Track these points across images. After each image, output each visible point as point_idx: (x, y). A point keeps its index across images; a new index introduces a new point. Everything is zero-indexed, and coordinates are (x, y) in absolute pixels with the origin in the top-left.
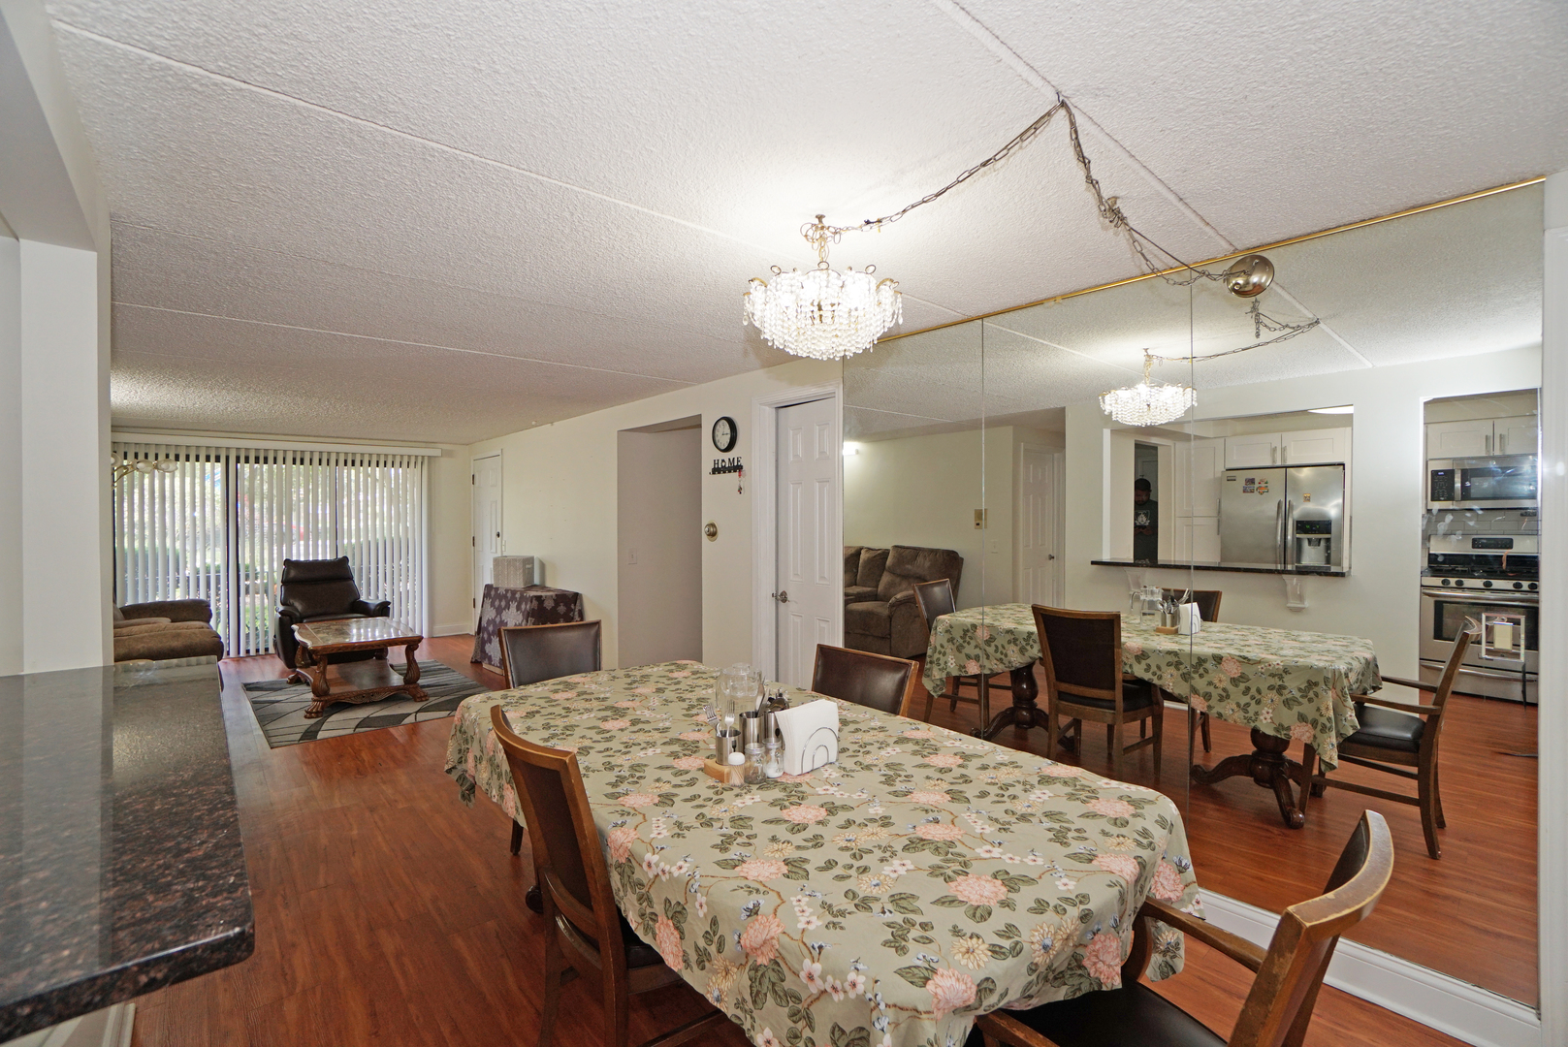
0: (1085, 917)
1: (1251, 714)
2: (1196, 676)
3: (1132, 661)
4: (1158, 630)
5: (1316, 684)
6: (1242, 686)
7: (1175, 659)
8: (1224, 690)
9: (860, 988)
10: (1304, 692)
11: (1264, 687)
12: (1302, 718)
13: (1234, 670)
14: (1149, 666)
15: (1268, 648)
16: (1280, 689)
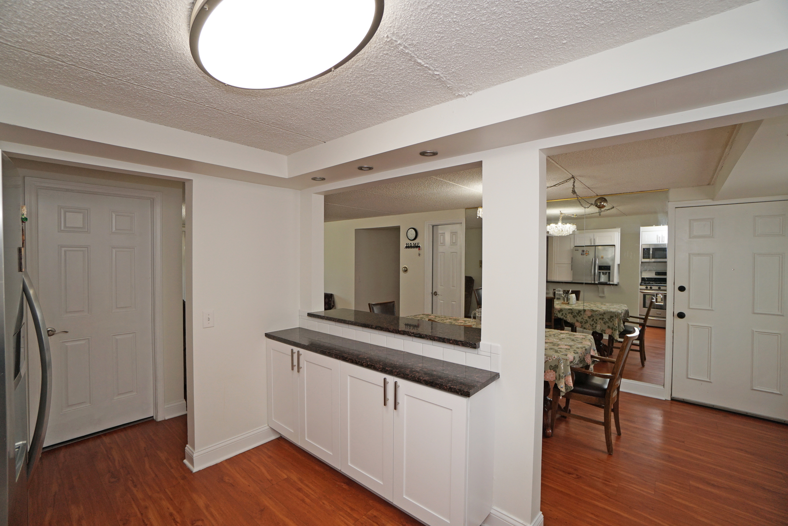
0: (586, 350)
1: (594, 327)
2: (578, 316)
3: (557, 312)
4: (562, 303)
5: (613, 317)
6: (592, 318)
7: (571, 311)
8: (586, 320)
9: (556, 357)
10: (609, 319)
11: (598, 319)
12: (609, 327)
13: (589, 314)
14: (563, 314)
15: (598, 307)
16: (602, 319)
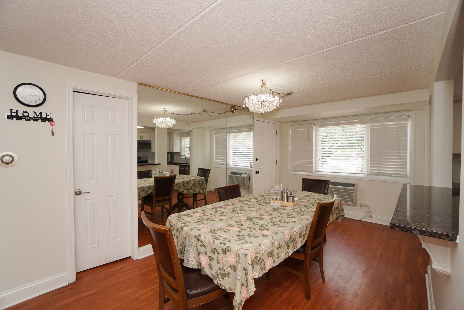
2: (187, 185)
3: (176, 186)
13: (193, 182)
